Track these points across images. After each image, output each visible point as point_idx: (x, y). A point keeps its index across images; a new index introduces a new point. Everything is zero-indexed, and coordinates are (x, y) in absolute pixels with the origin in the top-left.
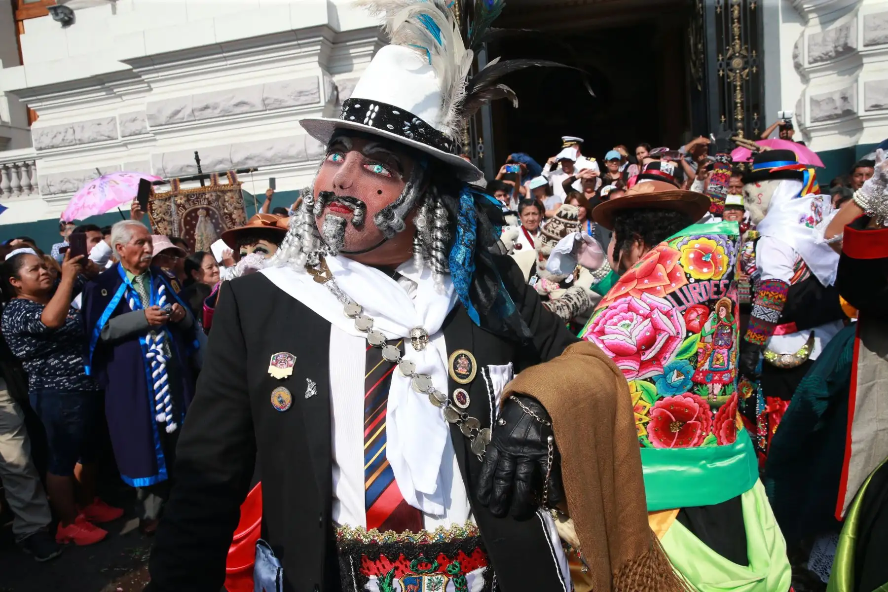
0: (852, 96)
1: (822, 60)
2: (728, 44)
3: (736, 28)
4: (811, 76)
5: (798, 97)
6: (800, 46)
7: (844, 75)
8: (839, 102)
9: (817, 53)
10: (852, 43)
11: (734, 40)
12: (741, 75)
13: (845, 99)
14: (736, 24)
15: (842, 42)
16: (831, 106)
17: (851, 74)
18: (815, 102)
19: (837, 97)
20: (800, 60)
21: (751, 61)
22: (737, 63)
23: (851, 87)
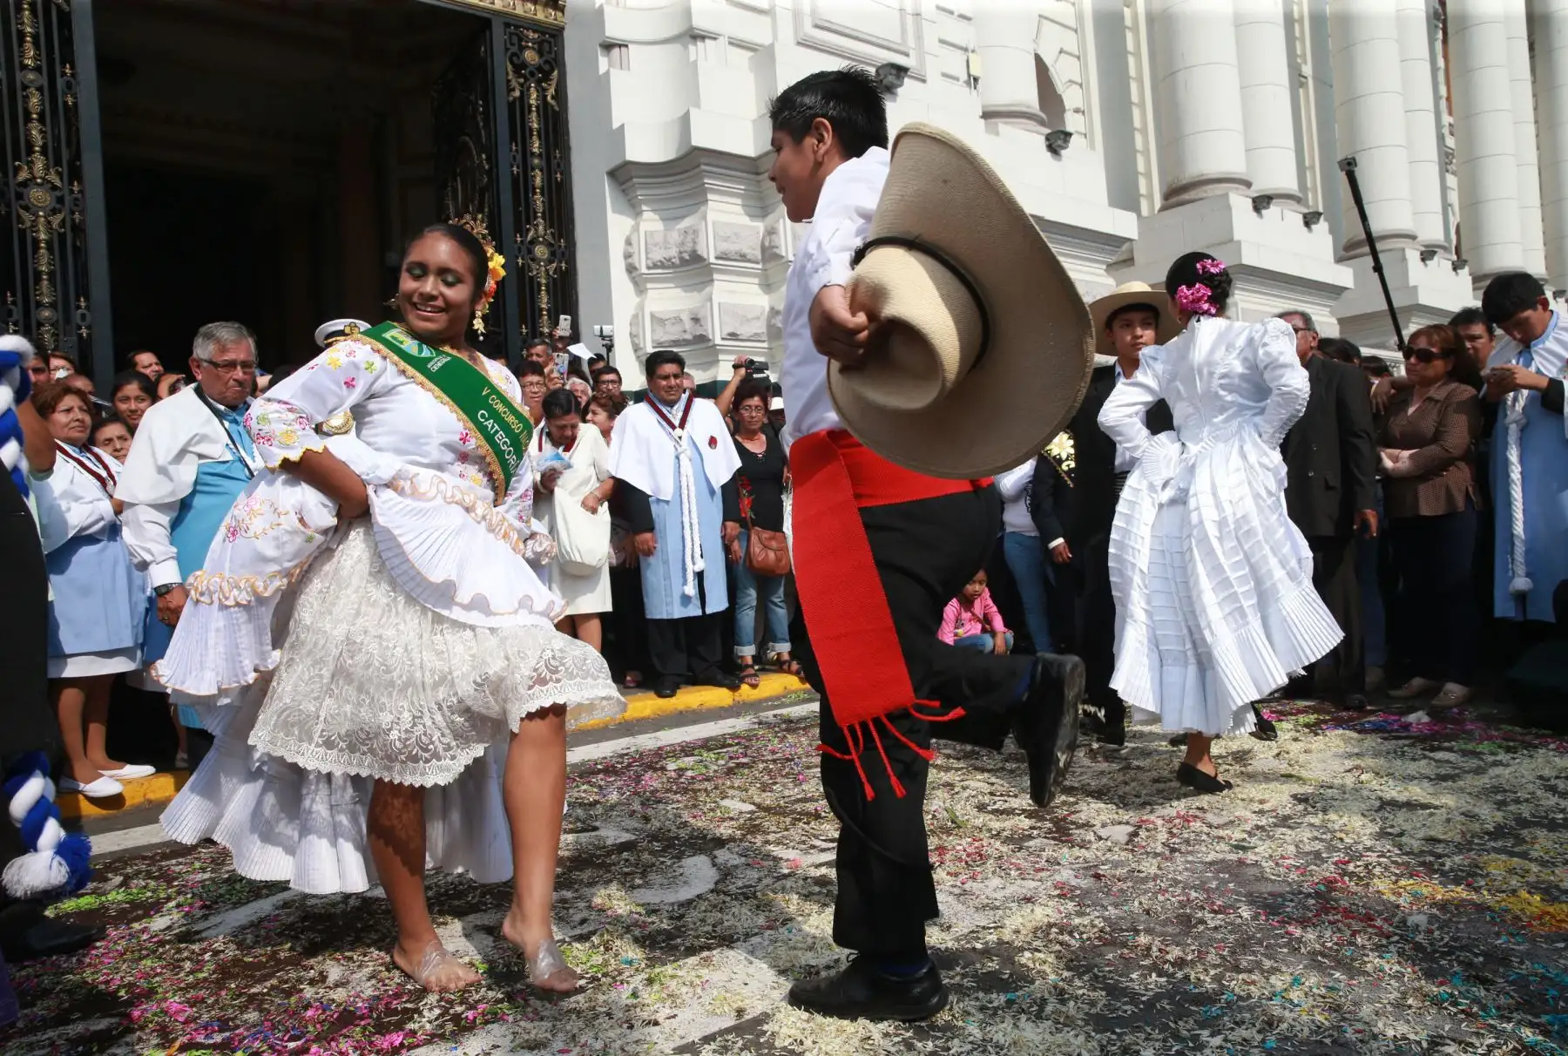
0: (705, 317)
1: (663, 266)
2: (528, 222)
3: (539, 201)
4: (649, 285)
5: (632, 312)
6: (634, 242)
7: (692, 291)
8: (688, 325)
9: (658, 256)
10: (702, 251)
11: (536, 218)
12: (547, 271)
13: (696, 320)
14: (538, 196)
15: (689, 247)
16: (678, 328)
17: (700, 291)
18: (657, 320)
19: (685, 317)
20: (635, 260)
21: (559, 253)
22: (541, 251)
23: (703, 306)
